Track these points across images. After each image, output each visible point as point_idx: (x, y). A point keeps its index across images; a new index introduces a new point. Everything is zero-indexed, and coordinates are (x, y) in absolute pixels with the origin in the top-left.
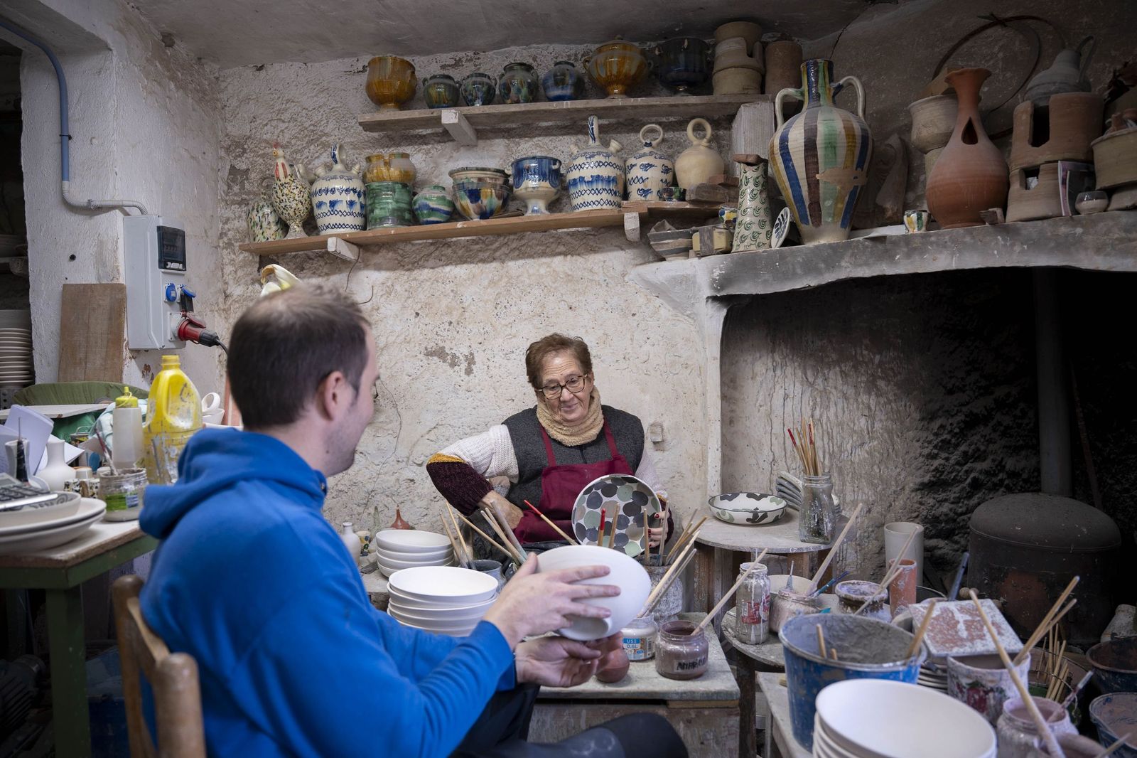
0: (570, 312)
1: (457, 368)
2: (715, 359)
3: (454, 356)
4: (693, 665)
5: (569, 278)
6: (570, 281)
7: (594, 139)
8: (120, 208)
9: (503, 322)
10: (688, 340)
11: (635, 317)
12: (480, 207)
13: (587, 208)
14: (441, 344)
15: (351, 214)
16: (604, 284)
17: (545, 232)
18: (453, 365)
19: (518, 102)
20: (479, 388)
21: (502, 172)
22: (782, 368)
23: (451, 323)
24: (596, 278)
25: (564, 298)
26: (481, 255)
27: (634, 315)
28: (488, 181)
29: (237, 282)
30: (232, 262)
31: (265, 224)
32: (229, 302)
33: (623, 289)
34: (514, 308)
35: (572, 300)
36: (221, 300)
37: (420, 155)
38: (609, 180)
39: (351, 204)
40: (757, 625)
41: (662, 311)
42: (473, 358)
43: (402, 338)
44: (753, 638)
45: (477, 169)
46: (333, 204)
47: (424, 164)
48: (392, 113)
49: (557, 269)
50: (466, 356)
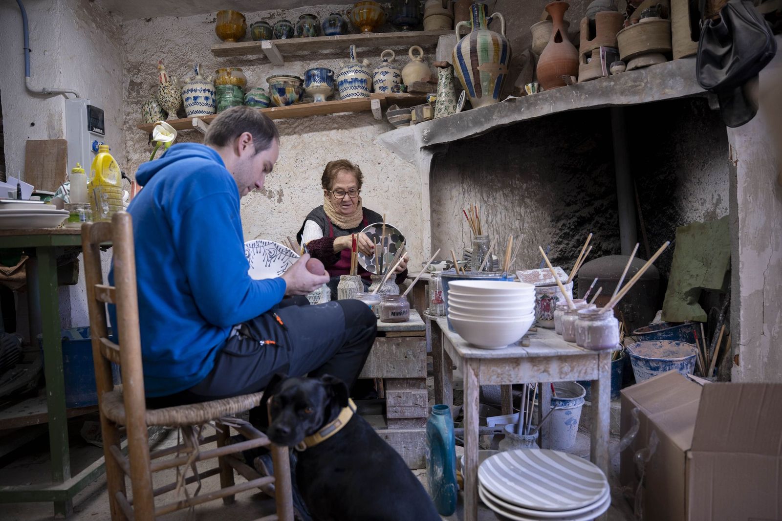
1: (272, 199)
2: (426, 184)
3: (271, 191)
4: (400, 313)
5: (340, 143)
6: (341, 144)
7: (353, 58)
8: (63, 93)
9: (301, 171)
10: (412, 177)
11: (380, 165)
12: (285, 99)
13: (349, 98)
15: (207, 105)
16: (361, 146)
17: (326, 115)
18: (270, 197)
19: (308, 36)
20: (286, 210)
21: (298, 78)
22: (468, 192)
24: (356, 142)
25: (337, 155)
26: (287, 131)
27: (379, 163)
28: (290, 83)
29: (135, 151)
30: (132, 139)
31: (153, 113)
32: (130, 164)
33: (372, 149)
34: (307, 162)
36: (125, 162)
37: (249, 72)
38: (361, 81)
39: (207, 98)
40: (441, 305)
41: (396, 161)
42: (282, 193)
44: (438, 312)
45: (283, 76)
46: (195, 98)
47: (251, 78)
48: (232, 44)
49: (333, 138)
50: (278, 191)
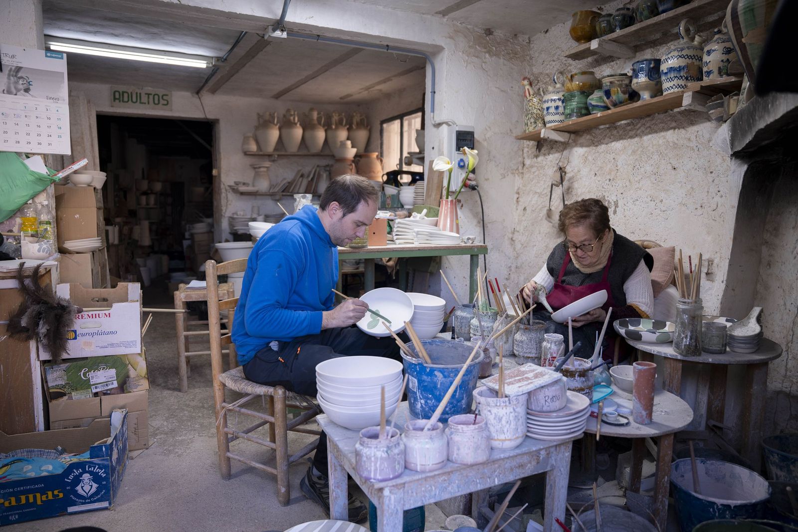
0: (673, 172)
3: (609, 201)
5: (675, 146)
6: (675, 148)
7: (683, 38)
8: (447, 123)
9: (636, 179)
11: (713, 175)
12: (612, 101)
13: (669, 92)
14: (604, 194)
15: (557, 114)
16: (696, 149)
17: (666, 112)
23: (610, 180)
24: (691, 144)
25: (671, 161)
26: (631, 133)
27: (711, 172)
28: (616, 82)
29: (528, 157)
31: (529, 124)
32: (525, 168)
33: (708, 152)
34: (642, 169)
35: (675, 163)
36: (520, 168)
37: (609, 69)
38: (679, 69)
39: (557, 108)
42: (618, 204)
43: (587, 190)
46: (548, 109)
49: (669, 140)
50: (615, 202)
